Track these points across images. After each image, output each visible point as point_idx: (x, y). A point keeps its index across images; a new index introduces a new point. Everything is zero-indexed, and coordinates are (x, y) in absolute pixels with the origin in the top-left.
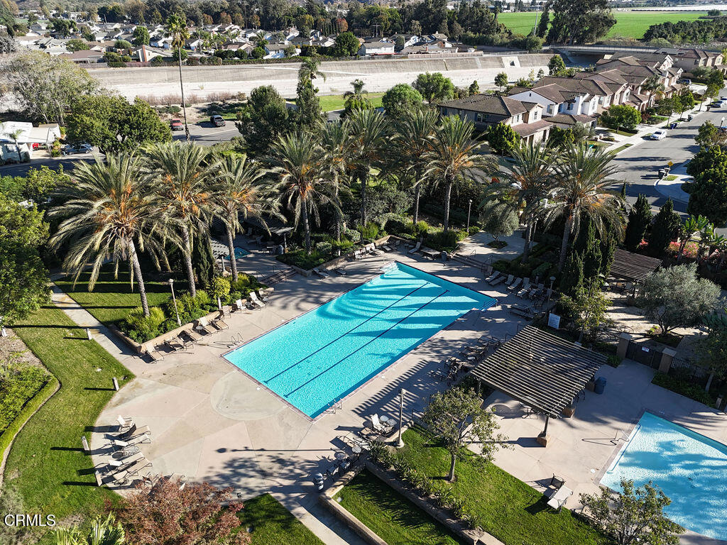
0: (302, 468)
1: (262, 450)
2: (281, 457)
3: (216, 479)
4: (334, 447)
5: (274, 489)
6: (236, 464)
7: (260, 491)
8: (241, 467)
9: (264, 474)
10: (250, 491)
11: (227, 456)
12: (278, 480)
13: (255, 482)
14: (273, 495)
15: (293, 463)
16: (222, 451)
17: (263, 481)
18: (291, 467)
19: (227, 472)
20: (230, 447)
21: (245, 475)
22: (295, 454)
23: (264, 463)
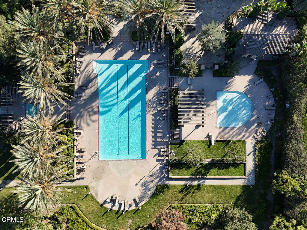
0: (157, 173)
1: (144, 177)
2: (150, 174)
3: (144, 191)
4: (158, 163)
5: (157, 183)
6: (143, 185)
7: (155, 185)
8: (145, 184)
9: (152, 181)
10: (153, 187)
11: (139, 185)
12: (156, 180)
13: (152, 185)
14: (159, 184)
16: (136, 185)
17: (153, 183)
18: (155, 175)
19: (144, 188)
20: (137, 182)
21: (148, 185)
22: (152, 171)
23: (149, 179)
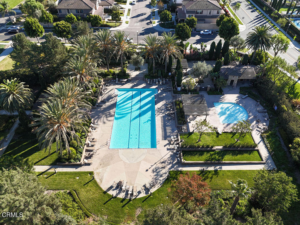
0: (169, 160)
1: (155, 163)
2: (162, 161)
3: (155, 177)
4: (169, 151)
5: (169, 169)
6: (155, 170)
7: (168, 171)
9: (164, 168)
10: (166, 173)
11: (150, 171)
12: (168, 166)
13: (164, 171)
14: (171, 170)
15: (166, 161)
16: (147, 170)
19: (155, 173)
20: (148, 168)
21: (160, 171)
22: (164, 158)
23: (161, 166)
